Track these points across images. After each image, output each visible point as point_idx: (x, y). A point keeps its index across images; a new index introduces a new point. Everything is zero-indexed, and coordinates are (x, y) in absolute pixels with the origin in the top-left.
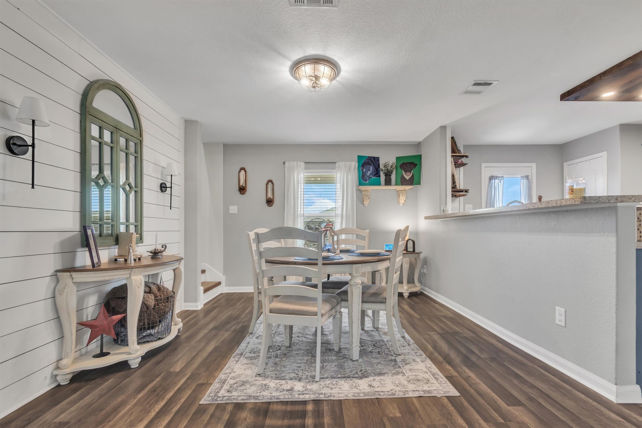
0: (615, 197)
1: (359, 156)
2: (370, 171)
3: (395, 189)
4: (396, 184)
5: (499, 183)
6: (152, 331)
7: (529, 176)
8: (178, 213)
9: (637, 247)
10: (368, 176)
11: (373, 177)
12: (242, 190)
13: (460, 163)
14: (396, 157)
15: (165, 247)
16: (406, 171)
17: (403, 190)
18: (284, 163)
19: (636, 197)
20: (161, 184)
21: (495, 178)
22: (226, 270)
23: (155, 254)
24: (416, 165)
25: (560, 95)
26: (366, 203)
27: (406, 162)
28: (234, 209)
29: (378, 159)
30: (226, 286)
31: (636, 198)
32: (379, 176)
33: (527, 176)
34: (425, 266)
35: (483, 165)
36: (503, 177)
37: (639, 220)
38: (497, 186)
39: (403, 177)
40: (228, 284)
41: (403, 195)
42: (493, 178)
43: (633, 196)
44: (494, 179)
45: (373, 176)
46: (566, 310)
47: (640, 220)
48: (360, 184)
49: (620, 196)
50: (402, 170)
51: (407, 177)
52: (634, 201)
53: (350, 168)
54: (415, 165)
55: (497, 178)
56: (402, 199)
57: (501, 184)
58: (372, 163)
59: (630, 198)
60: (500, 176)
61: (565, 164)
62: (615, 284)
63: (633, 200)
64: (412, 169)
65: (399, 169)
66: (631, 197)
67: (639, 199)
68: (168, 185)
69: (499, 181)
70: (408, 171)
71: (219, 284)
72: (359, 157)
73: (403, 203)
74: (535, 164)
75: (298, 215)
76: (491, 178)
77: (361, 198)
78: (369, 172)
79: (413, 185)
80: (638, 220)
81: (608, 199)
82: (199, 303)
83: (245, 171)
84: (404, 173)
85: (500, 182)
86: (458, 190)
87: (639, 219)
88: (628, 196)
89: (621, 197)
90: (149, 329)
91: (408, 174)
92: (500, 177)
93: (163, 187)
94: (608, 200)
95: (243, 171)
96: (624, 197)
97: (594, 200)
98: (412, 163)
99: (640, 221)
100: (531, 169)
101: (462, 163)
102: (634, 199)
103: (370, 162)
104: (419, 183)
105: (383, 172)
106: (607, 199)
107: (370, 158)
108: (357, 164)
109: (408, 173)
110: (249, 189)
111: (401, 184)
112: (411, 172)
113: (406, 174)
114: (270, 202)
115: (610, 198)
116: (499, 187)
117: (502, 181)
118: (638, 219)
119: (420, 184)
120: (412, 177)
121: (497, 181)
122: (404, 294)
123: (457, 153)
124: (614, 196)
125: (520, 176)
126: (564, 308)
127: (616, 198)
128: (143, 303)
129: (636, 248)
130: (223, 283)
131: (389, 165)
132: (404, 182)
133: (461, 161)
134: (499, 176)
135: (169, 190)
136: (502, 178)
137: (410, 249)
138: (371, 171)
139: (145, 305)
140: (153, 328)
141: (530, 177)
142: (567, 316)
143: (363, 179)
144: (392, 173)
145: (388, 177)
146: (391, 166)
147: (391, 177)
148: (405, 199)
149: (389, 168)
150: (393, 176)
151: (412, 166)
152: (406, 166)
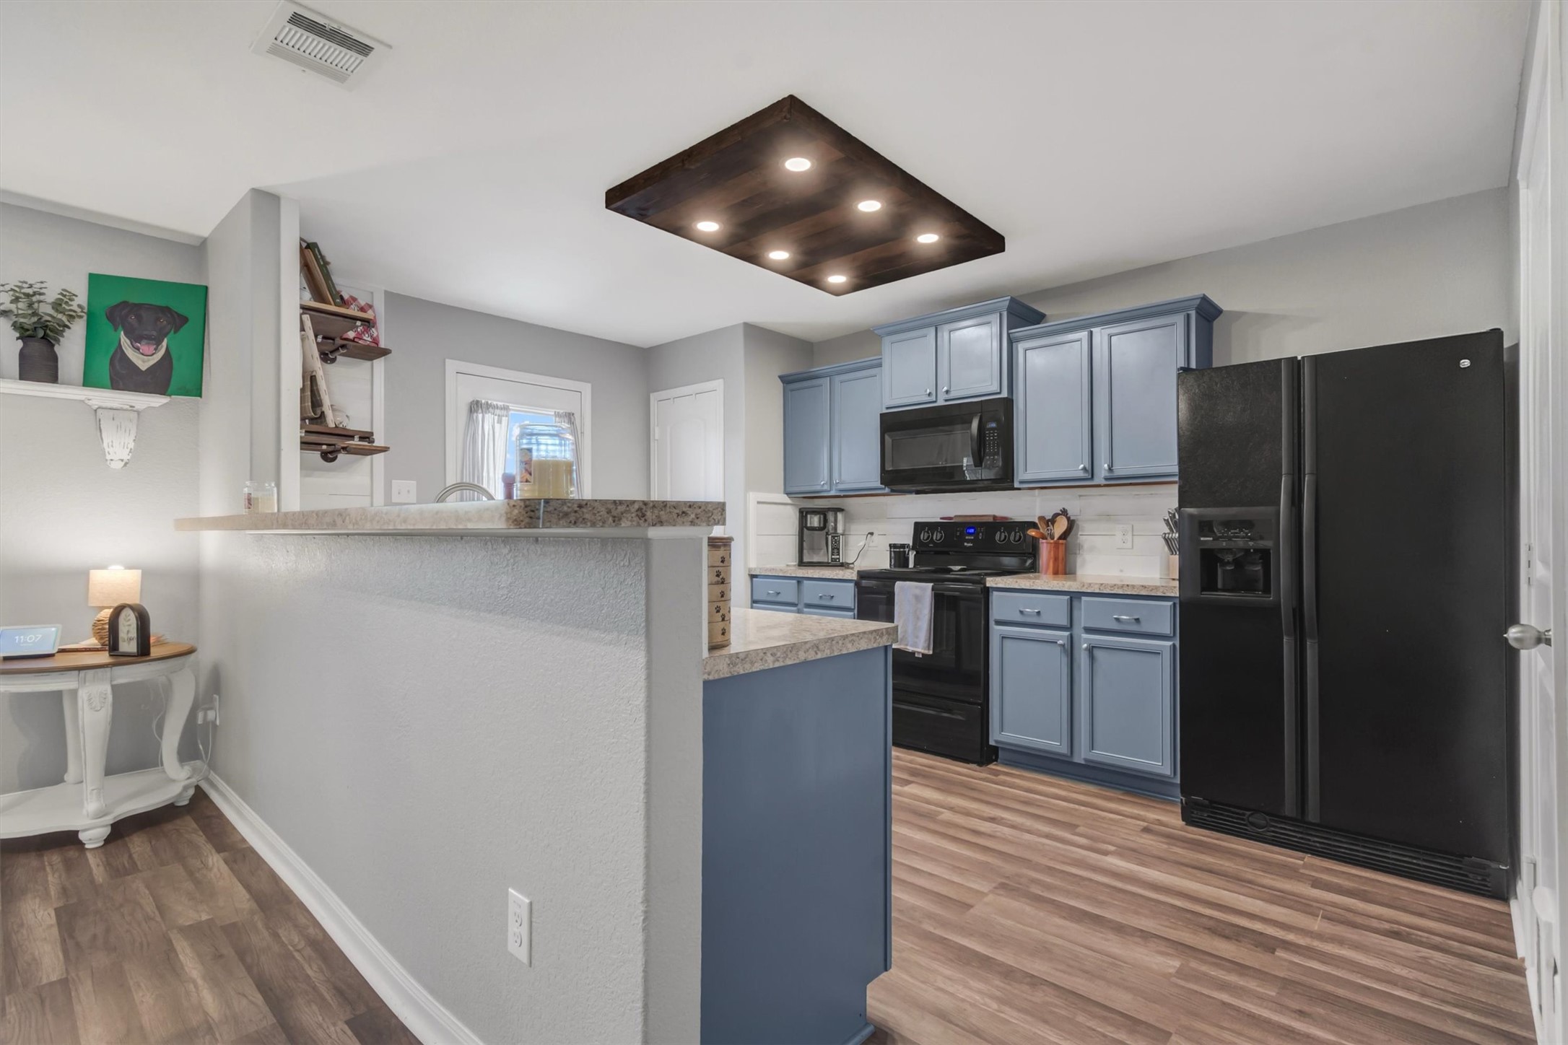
0: (636, 506)
3: (83, 401)
4: (88, 382)
5: (497, 426)
7: (573, 414)
9: (709, 674)
13: (368, 345)
14: (91, 276)
16: (135, 338)
17: (126, 410)
19: (700, 508)
21: (484, 406)
24: (185, 320)
25: (606, 191)
27: (136, 301)
31: (699, 511)
33: (569, 414)
34: (215, 695)
35: (451, 365)
36: (506, 408)
37: (719, 579)
38: (491, 432)
39: (119, 358)
41: (119, 427)
42: (478, 406)
43: (690, 506)
44: (480, 411)
46: (531, 904)
47: (723, 578)
49: (651, 505)
50: (116, 329)
51: (143, 361)
52: (692, 523)
54: (179, 321)
55: (490, 409)
56: (118, 446)
57: (501, 427)
59: (683, 512)
60: (500, 404)
61: (653, 396)
62: (643, 823)
63: (690, 519)
64: (166, 335)
65: (106, 326)
66: (684, 509)
67: (709, 517)
69: (496, 417)
70: (149, 338)
73: (126, 457)
74: (589, 385)
76: (475, 407)
79: (170, 395)
80: (717, 579)
81: (614, 513)
84: (125, 342)
85: (500, 422)
86: (328, 431)
87: (721, 577)
88: (676, 505)
89: (654, 506)
91: (144, 347)
92: (497, 407)
94: (614, 517)
96: (665, 506)
97: (563, 517)
98: (166, 310)
99: (723, 583)
100: (580, 395)
101: (373, 345)
102: (693, 516)
104: (196, 390)
105: (12, 322)
106: (609, 512)
109: (148, 344)
111: (108, 382)
112: (159, 343)
113: (138, 349)
115: (621, 508)
116: (497, 435)
117: (504, 419)
118: (718, 576)
119: (200, 396)
120: (165, 365)
121: (489, 417)
122: (82, 836)
123: (331, 304)
124: (634, 502)
125: (553, 413)
126: (527, 895)
127: (640, 509)
129: (706, 677)
131: (42, 298)
132: (124, 377)
133: (369, 339)
134: (495, 403)
136: (504, 412)
137: (128, 644)
141: (577, 416)
142: (534, 924)
144: (61, 333)
145: (36, 347)
146: (57, 305)
147: (57, 348)
148: (132, 445)
149: (46, 309)
150: (71, 349)
151: (163, 322)
152: (139, 318)
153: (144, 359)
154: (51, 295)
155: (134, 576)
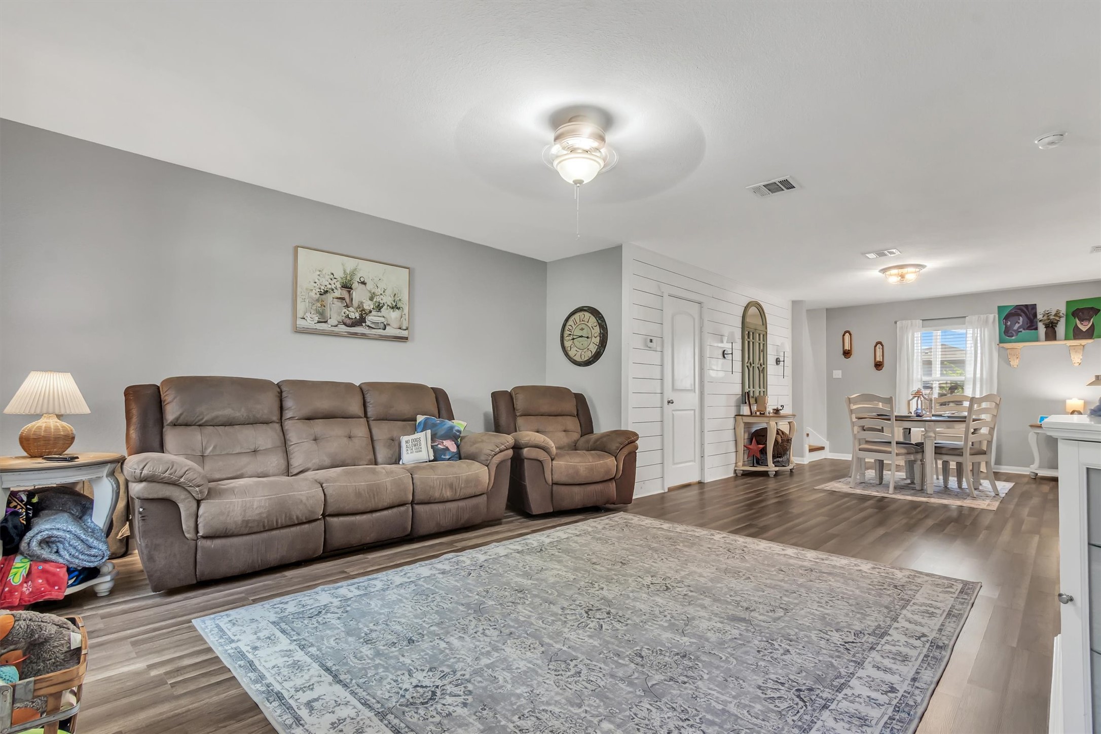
1: (999, 307)
2: (1019, 323)
3: (1064, 345)
4: (1066, 338)
6: (779, 459)
8: (788, 380)
10: (1014, 331)
11: (1023, 331)
12: (847, 354)
14: (1067, 302)
15: (782, 406)
16: (1081, 320)
17: (1078, 346)
18: (896, 323)
20: (777, 359)
22: (830, 436)
23: (777, 411)
26: (1015, 362)
28: (837, 374)
29: (1034, 307)
30: (830, 452)
32: (1036, 329)
39: (1076, 327)
40: (832, 450)
41: (1076, 352)
45: (1024, 329)
48: (1001, 341)
50: (1075, 318)
51: (1084, 329)
53: (987, 321)
54: (1097, 311)
56: (1077, 359)
58: (1022, 314)
64: (1092, 317)
68: (782, 359)
70: (1086, 319)
71: (822, 448)
72: (1000, 309)
73: (1080, 362)
75: (913, 380)
77: (1005, 358)
78: (1017, 326)
79: (1094, 339)
82: (805, 459)
83: (850, 334)
84: (1078, 322)
90: (778, 457)
91: (1085, 323)
93: (778, 361)
95: (847, 335)
98: (1092, 308)
103: (1019, 312)
105: (1042, 323)
107: (1019, 307)
108: (997, 316)
110: (854, 352)
112: (1090, 320)
113: (1082, 324)
114: (879, 366)
120: (1092, 328)
128: (776, 439)
130: (827, 449)
131: (1051, 314)
132: (1077, 334)
135: (782, 363)
138: (1021, 323)
139: (776, 441)
140: (780, 457)
143: (1007, 334)
144: (1057, 323)
145: (1050, 329)
146: (1056, 315)
147: (1056, 329)
148: (1081, 357)
149: (1052, 317)
150: (1061, 329)
151: (1091, 313)
152: (1083, 313)
153: (1084, 327)
154: (1054, 313)
155: (1081, 402)
